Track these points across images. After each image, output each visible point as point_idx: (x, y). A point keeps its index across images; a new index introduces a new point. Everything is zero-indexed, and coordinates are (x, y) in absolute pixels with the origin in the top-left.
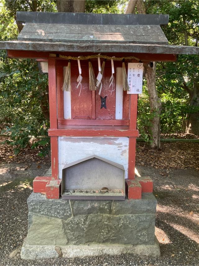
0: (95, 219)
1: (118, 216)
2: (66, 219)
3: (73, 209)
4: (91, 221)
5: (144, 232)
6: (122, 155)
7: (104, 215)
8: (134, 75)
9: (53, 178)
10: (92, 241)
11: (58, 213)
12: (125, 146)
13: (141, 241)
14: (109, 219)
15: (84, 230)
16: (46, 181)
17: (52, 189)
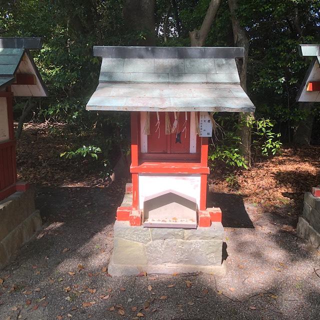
0: (170, 243)
1: (190, 241)
2: (146, 243)
3: (152, 234)
4: (168, 245)
5: (213, 255)
6: (195, 188)
7: (178, 240)
8: (205, 121)
9: (134, 209)
10: (169, 262)
11: (140, 238)
12: (198, 181)
13: (210, 262)
14: (182, 243)
15: (161, 252)
16: (128, 211)
17: (135, 218)
